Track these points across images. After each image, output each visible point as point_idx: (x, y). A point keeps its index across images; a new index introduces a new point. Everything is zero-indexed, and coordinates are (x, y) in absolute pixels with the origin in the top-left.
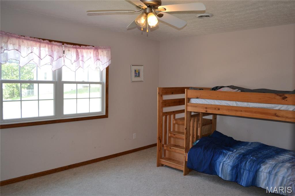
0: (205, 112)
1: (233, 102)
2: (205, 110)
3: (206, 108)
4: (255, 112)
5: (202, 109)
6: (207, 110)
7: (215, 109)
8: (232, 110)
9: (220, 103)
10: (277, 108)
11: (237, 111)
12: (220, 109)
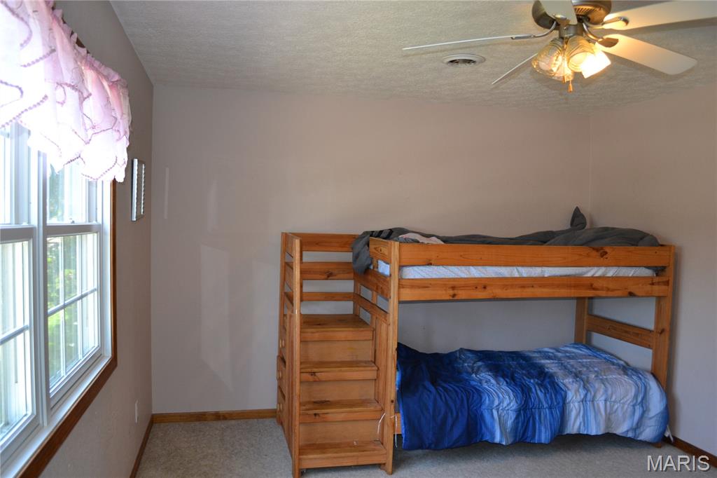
0: (451, 298)
1: (511, 268)
2: (451, 292)
3: (453, 288)
4: (558, 286)
5: (444, 292)
6: (456, 292)
7: (476, 288)
8: (512, 286)
9: (484, 273)
10: (589, 275)
11: (523, 287)
12: (488, 288)
